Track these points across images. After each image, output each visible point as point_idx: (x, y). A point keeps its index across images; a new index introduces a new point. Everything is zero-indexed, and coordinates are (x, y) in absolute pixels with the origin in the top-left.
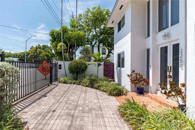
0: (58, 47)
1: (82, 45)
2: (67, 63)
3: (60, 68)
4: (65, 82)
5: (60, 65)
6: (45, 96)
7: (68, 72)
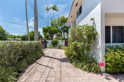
0: (47, 35)
1: (56, 33)
2: (51, 41)
3: (48, 43)
4: (50, 48)
5: (48, 42)
6: (45, 51)
7: (51, 44)
